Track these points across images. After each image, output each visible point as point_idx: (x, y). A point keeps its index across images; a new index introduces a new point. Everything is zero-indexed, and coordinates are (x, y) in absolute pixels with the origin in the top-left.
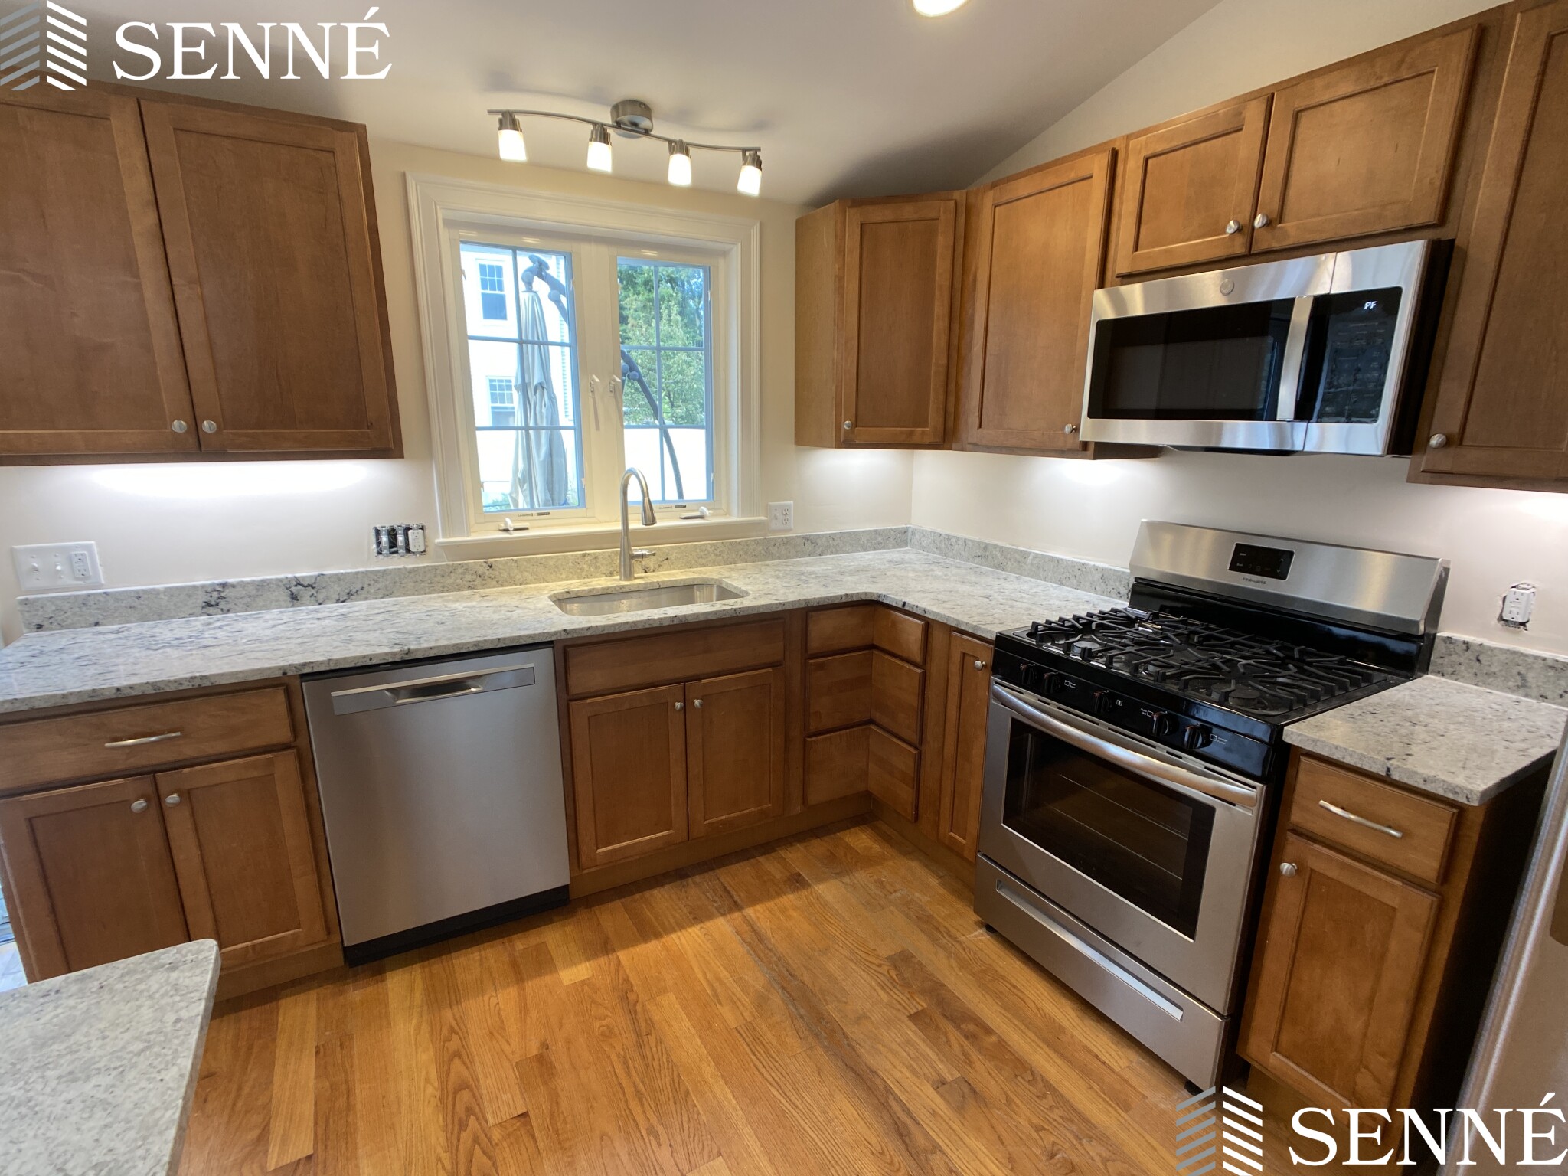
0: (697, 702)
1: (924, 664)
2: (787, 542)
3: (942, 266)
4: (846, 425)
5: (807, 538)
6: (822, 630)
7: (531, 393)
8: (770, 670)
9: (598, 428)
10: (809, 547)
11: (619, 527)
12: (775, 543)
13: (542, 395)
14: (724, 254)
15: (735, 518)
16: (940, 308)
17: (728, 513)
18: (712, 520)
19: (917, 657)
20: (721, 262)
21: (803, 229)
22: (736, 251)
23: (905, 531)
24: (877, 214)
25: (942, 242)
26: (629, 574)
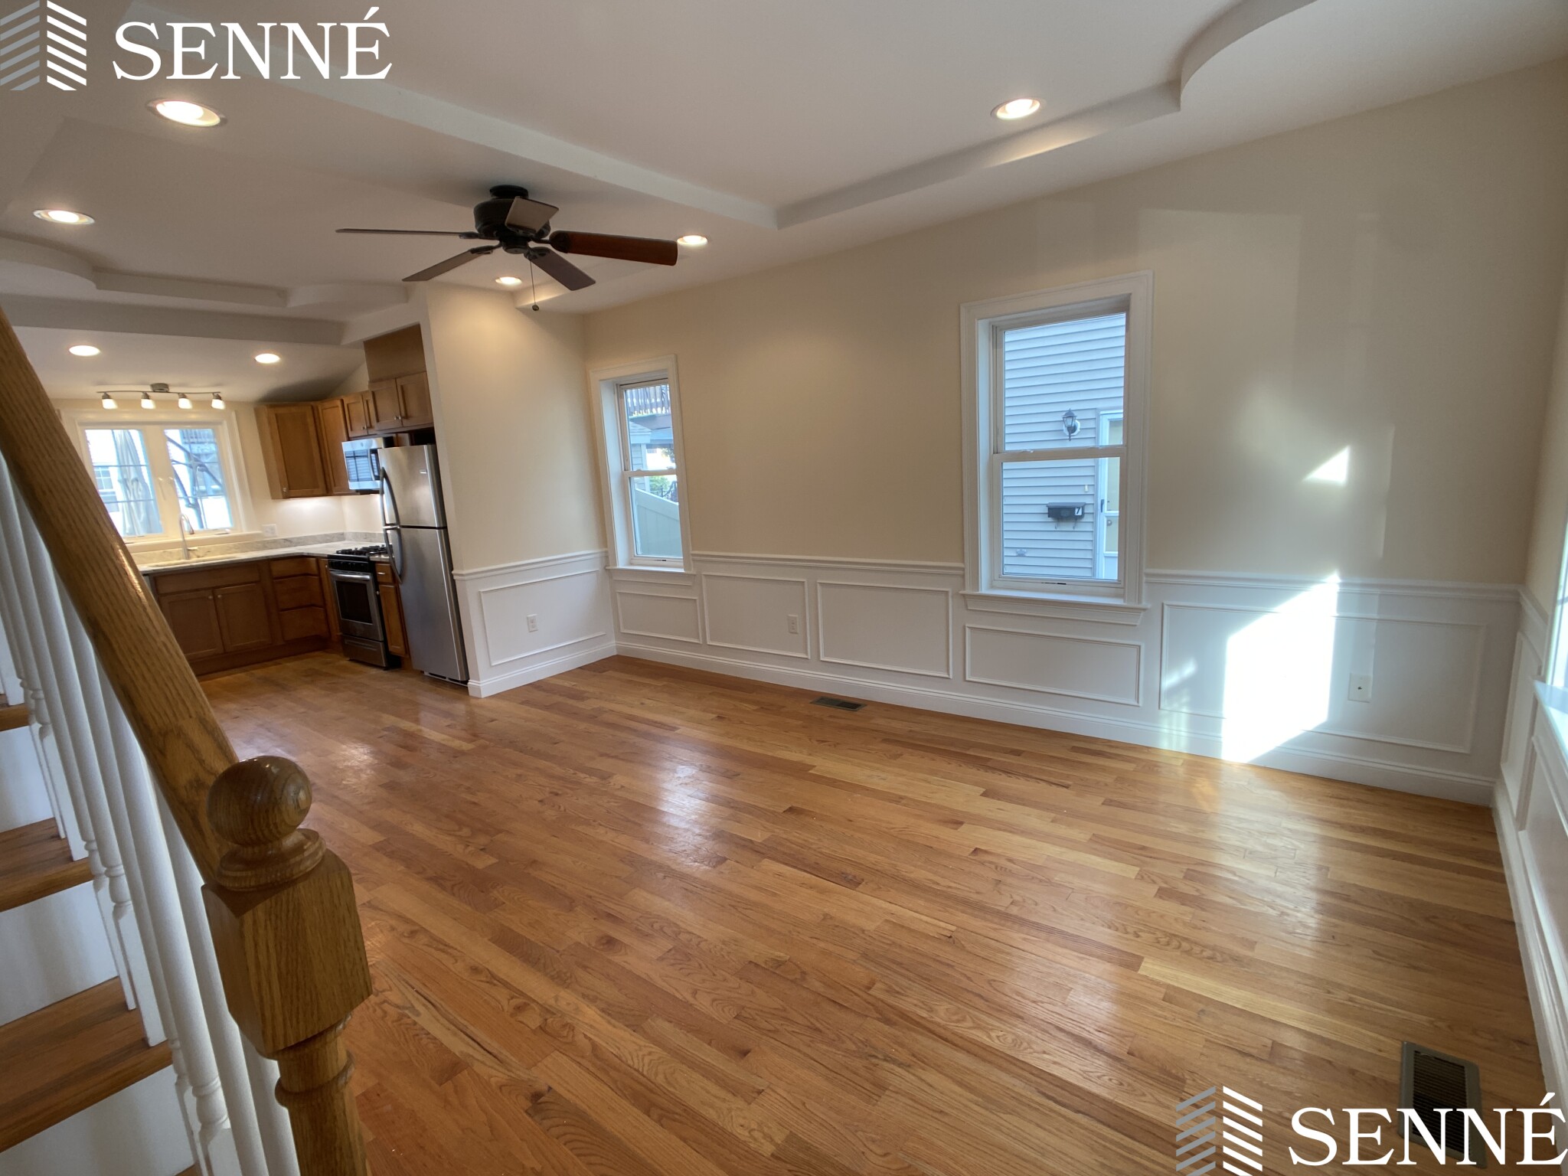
0: (219, 596)
1: (319, 575)
2: (275, 542)
3: (312, 429)
4: (285, 490)
5: (286, 540)
6: (278, 568)
7: (129, 484)
8: (254, 584)
9: (165, 499)
10: (288, 543)
11: (181, 539)
12: (268, 542)
13: (138, 485)
14: (220, 423)
15: (245, 532)
16: (314, 444)
17: (242, 531)
18: (232, 534)
19: (316, 572)
20: (220, 427)
21: (257, 412)
22: (225, 422)
23: (343, 534)
24: (281, 411)
25: (310, 420)
26: (188, 557)
